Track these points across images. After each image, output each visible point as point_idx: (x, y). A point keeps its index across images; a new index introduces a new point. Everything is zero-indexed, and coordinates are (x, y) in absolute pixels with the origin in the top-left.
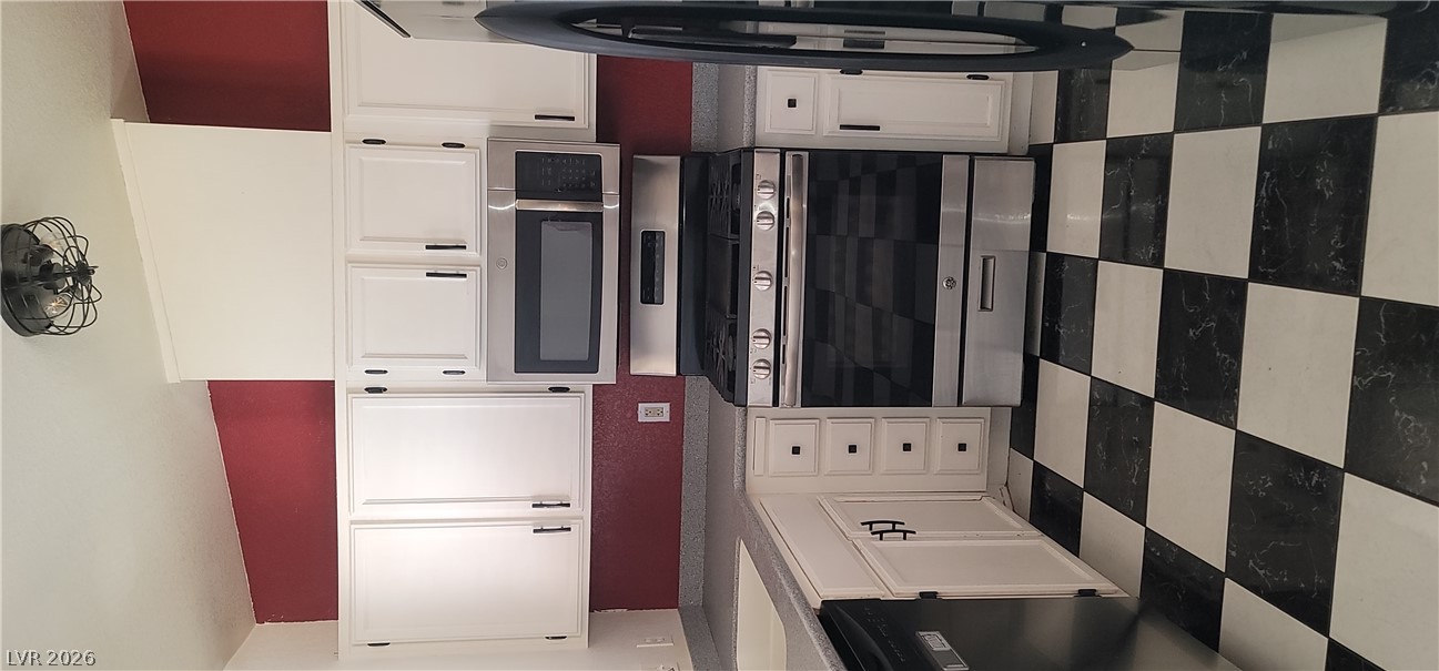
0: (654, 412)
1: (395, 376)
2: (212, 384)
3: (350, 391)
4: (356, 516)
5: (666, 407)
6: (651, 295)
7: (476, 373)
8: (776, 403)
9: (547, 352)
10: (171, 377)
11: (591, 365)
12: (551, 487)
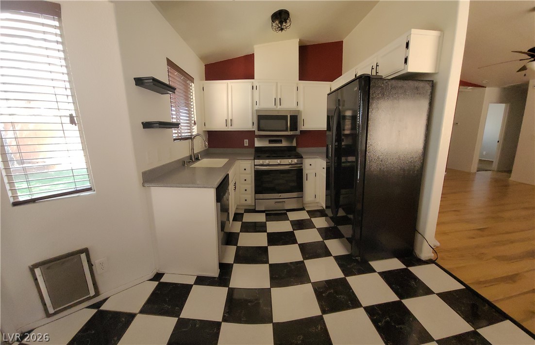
0: (246, 142)
1: (256, 92)
2: (253, 54)
3: (253, 82)
4: (229, 84)
5: (247, 145)
6: (270, 142)
7: (256, 107)
8: (255, 165)
9: (262, 121)
10: (255, 46)
11: (259, 129)
12: (234, 122)
